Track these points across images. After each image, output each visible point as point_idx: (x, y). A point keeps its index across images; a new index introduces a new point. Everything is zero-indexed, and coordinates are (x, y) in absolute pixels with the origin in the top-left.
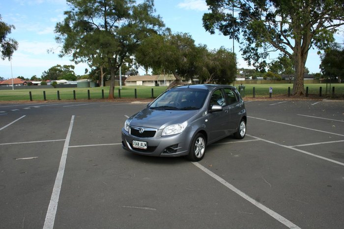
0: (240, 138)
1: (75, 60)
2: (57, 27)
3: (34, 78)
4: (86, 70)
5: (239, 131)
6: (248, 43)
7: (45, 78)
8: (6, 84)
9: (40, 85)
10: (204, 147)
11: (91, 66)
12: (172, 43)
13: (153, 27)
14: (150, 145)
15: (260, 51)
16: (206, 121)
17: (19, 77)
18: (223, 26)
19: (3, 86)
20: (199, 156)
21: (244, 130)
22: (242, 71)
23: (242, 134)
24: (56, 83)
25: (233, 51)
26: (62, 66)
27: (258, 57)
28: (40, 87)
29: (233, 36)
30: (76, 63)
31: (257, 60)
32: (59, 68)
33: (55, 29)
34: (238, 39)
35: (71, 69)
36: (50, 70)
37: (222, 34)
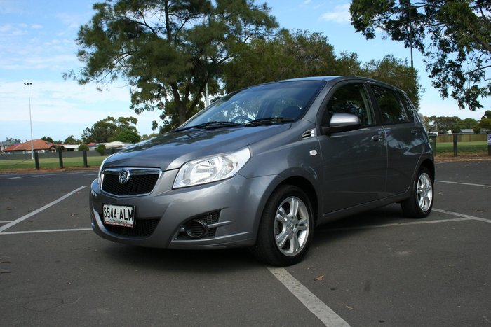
0: (420, 214)
1: (136, 107)
2: (81, 33)
3: (70, 140)
4: (155, 124)
5: (415, 197)
6: (441, 51)
7: (87, 140)
8: (22, 151)
9: (77, 150)
10: (307, 225)
11: (162, 117)
12: (290, 52)
13: (257, 29)
14: (143, 215)
15: (467, 66)
16: (313, 153)
17: (44, 139)
18: (391, 22)
19: (17, 153)
20: (291, 251)
21: (430, 196)
22: (433, 122)
23: (423, 204)
24: (104, 146)
25: (410, 65)
26: (116, 118)
27: (464, 80)
28: (76, 155)
29: (412, 40)
30: (137, 111)
31: (460, 86)
32: (111, 122)
33: (77, 37)
34: (422, 48)
35: (131, 124)
36: (95, 125)
37: (390, 37)
